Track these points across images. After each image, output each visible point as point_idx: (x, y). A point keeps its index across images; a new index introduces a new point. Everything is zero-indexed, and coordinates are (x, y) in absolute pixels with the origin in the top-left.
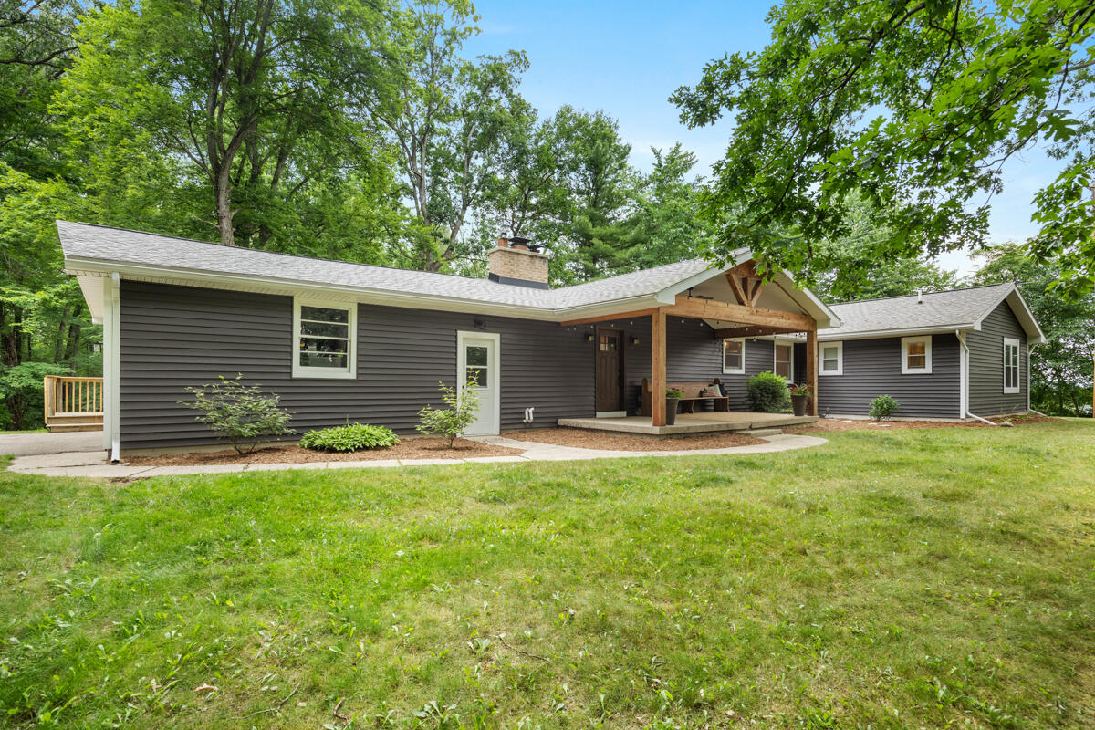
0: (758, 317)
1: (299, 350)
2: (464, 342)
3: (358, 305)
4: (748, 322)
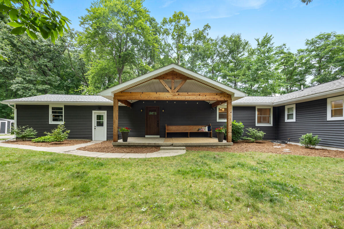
0: (178, 97)
1: (52, 118)
2: (95, 114)
3: (65, 106)
4: (171, 99)
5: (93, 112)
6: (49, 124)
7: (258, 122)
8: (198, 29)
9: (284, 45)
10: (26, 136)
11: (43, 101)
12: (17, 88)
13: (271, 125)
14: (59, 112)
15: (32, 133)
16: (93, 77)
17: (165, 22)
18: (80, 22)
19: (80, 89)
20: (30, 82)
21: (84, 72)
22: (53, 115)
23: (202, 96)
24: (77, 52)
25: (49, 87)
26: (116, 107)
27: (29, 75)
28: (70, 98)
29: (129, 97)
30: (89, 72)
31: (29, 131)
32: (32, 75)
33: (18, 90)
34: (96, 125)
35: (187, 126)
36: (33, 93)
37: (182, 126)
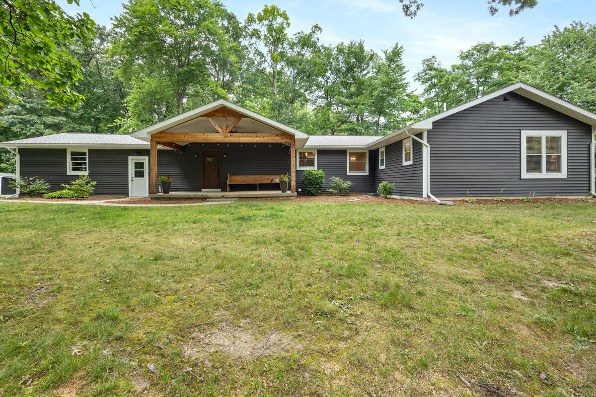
0: (231, 139)
1: (71, 167)
2: (132, 160)
3: (89, 150)
4: (222, 141)
5: (130, 158)
6: (68, 174)
7: (350, 170)
8: (303, 32)
9: (433, 57)
10: (35, 190)
11: (58, 143)
12: (10, 121)
13: (367, 174)
14: (81, 159)
15: (43, 187)
16: (136, 106)
17: (251, 20)
18: (114, 24)
19: (116, 124)
20: (32, 111)
21: (123, 96)
22: (73, 163)
23: (259, 137)
24: (111, 65)
25: (65, 119)
26: (154, 152)
27: (31, 100)
28: (97, 139)
29: (170, 138)
30: (129, 98)
31: (39, 184)
32: (36, 100)
33: (13, 124)
34: (134, 176)
35: (257, 176)
36: (38, 129)
37: (250, 176)
